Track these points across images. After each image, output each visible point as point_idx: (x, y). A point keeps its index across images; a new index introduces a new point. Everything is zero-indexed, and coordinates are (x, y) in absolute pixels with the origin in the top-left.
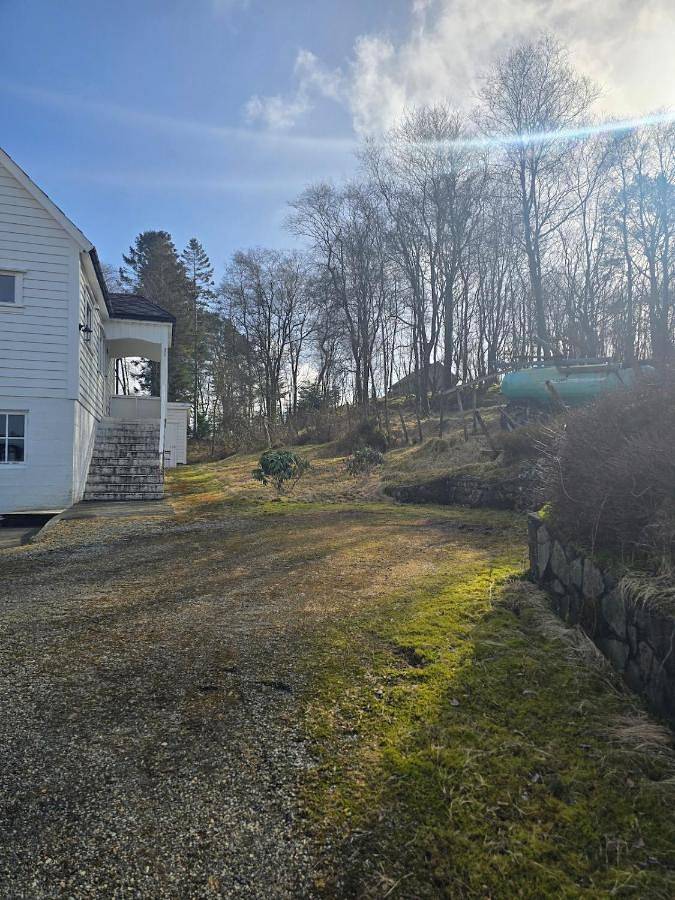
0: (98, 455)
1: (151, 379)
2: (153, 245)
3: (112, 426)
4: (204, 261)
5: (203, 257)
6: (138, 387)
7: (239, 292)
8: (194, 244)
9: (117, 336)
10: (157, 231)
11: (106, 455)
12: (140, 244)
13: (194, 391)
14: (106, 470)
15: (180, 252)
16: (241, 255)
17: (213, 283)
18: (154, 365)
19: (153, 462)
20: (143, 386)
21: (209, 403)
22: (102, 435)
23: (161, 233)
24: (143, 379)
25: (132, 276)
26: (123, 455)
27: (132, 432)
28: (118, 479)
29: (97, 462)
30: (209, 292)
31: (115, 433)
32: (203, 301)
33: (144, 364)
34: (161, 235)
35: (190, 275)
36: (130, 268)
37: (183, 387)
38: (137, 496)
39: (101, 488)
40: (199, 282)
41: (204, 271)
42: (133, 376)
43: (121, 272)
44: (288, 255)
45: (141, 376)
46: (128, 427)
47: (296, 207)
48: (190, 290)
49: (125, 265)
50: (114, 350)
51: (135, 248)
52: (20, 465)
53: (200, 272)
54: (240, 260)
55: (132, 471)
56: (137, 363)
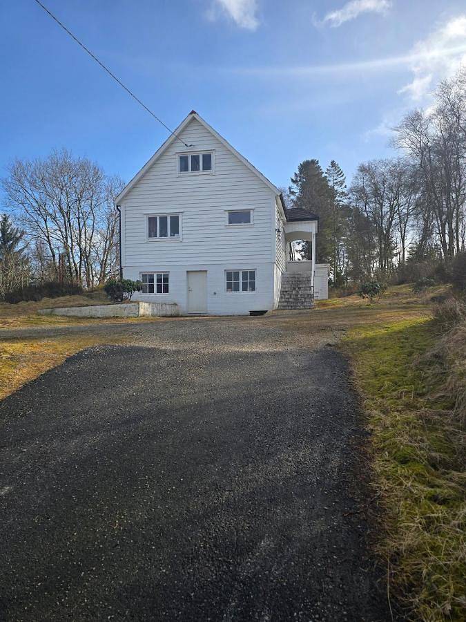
0: (283, 290)
1: (307, 252)
2: (308, 169)
3: (288, 276)
4: (340, 173)
5: (339, 171)
6: (300, 258)
7: (362, 190)
8: (333, 164)
9: (290, 231)
10: (310, 160)
11: (287, 290)
12: (300, 170)
13: (334, 257)
14: (287, 296)
15: (324, 170)
16: (363, 166)
17: (345, 187)
18: (309, 244)
19: (309, 292)
20: (302, 257)
21: (344, 263)
22: (285, 280)
23: (312, 161)
24: (303, 253)
25: (296, 191)
26: (294, 289)
27: (298, 278)
28: (292, 300)
29: (283, 293)
30: (343, 193)
31: (290, 279)
32: (339, 199)
33: (303, 244)
34: (313, 162)
35: (330, 184)
36: (295, 186)
37: (327, 255)
38: (301, 307)
39: (285, 304)
40: (336, 188)
41: (339, 180)
42: (297, 251)
43: (290, 188)
44: (395, 161)
45: (302, 251)
46: (296, 276)
47: (397, 130)
48: (332, 193)
49: (291, 184)
50: (289, 238)
51: (298, 172)
52: (253, 293)
53: (337, 181)
54: (363, 169)
55: (299, 296)
56: (299, 243)
